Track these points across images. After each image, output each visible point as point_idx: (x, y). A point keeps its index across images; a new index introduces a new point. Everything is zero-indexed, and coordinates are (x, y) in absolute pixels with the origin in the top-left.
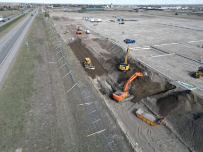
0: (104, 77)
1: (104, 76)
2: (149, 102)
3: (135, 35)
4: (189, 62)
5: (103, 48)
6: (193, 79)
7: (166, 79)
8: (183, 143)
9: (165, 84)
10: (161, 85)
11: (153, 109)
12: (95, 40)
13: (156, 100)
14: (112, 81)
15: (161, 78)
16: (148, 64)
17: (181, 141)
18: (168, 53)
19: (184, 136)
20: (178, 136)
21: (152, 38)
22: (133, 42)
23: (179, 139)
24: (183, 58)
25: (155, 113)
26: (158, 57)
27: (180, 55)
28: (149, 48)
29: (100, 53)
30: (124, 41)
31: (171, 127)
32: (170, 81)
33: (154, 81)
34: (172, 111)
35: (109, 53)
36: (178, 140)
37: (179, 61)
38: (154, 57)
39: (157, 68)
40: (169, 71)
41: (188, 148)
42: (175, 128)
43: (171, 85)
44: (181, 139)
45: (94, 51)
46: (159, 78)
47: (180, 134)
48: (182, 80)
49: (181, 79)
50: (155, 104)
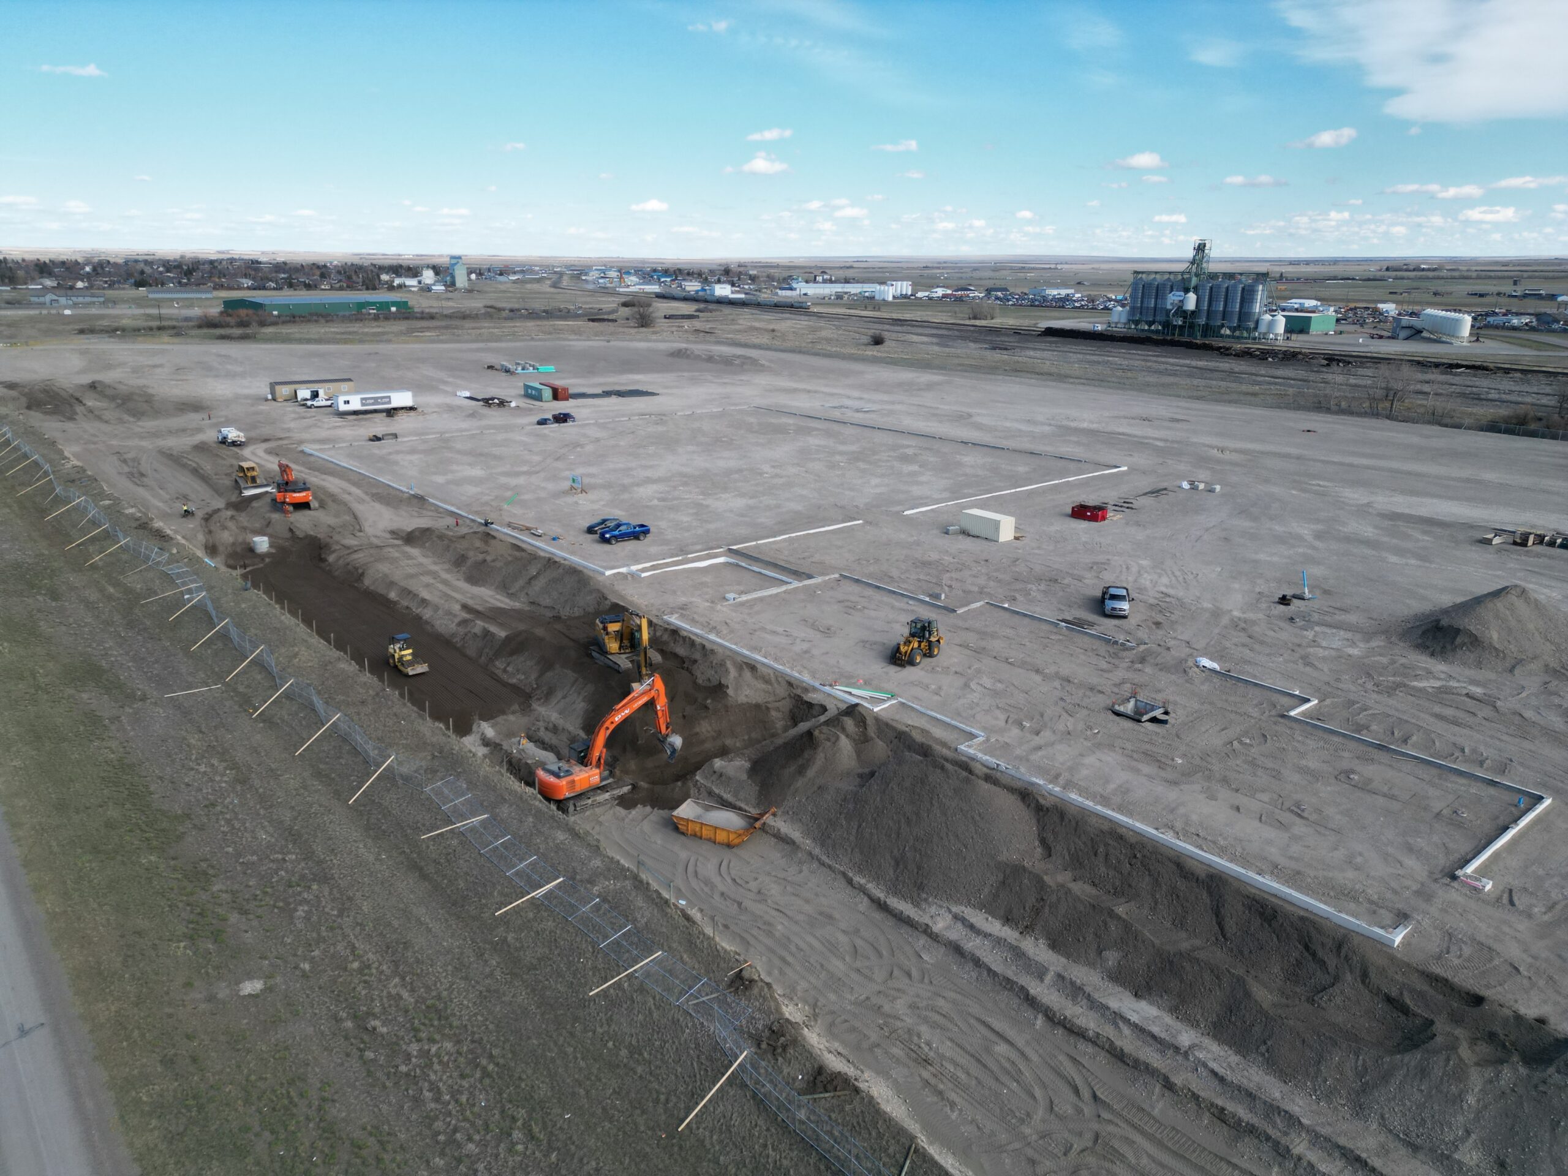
0: (514, 720)
1: (512, 718)
2: (721, 775)
3: (646, 492)
4: (893, 607)
5: (471, 579)
6: (893, 670)
7: (790, 684)
8: (830, 867)
9: (786, 705)
10: (773, 713)
11: (736, 795)
12: (410, 538)
13: (747, 765)
14: (555, 730)
15: (767, 681)
16: (718, 634)
17: (823, 864)
18: (810, 577)
19: (834, 847)
20: (817, 851)
21: (739, 503)
22: (639, 533)
23: (819, 860)
24: (869, 592)
25: (743, 805)
26: (761, 599)
27: (857, 581)
28: (722, 560)
29: (465, 607)
30: (590, 530)
31: (796, 835)
32: (806, 690)
33: (742, 699)
34: (800, 783)
35: (517, 605)
36: (815, 865)
37: (850, 607)
38: (744, 598)
39: (756, 649)
40: (806, 652)
41: (844, 874)
42: (807, 833)
43: (810, 705)
44: (824, 858)
45: (424, 602)
46: (761, 685)
47: (822, 845)
48: (849, 680)
49: (850, 677)
50: (744, 777)
